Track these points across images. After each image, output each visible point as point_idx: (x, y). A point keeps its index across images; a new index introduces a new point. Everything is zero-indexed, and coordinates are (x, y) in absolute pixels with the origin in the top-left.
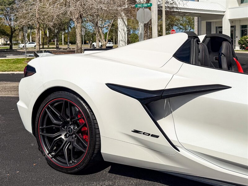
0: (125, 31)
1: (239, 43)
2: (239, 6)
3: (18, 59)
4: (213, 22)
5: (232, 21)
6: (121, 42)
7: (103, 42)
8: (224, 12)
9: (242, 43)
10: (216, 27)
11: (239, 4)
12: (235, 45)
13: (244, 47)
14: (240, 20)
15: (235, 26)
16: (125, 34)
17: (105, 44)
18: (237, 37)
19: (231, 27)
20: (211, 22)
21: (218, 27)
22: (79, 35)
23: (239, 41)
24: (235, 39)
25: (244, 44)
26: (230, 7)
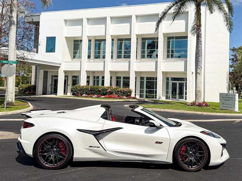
1: (72, 91)
2: (72, 61)
4: (50, 71)
5: (66, 72)
8: (60, 64)
9: (74, 90)
10: (52, 76)
11: (72, 59)
12: (67, 91)
13: (75, 94)
14: (72, 72)
15: (68, 76)
18: (69, 85)
19: (65, 76)
20: (48, 71)
21: (54, 76)
23: (72, 88)
24: (67, 86)
25: (75, 92)
26: (65, 61)
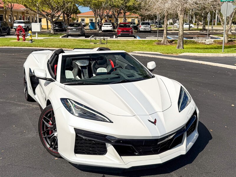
3: (151, 41)
22: (181, 24)
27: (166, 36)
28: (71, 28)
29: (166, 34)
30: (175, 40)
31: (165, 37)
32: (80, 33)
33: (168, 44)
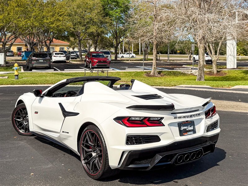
0: (234, 46)
3: (138, 72)
6: (229, 56)
7: (214, 58)
16: (234, 49)
17: (215, 60)
27: (155, 66)
28: (37, 59)
29: (155, 64)
30: (162, 71)
31: (155, 68)
32: (48, 65)
33: (159, 76)
